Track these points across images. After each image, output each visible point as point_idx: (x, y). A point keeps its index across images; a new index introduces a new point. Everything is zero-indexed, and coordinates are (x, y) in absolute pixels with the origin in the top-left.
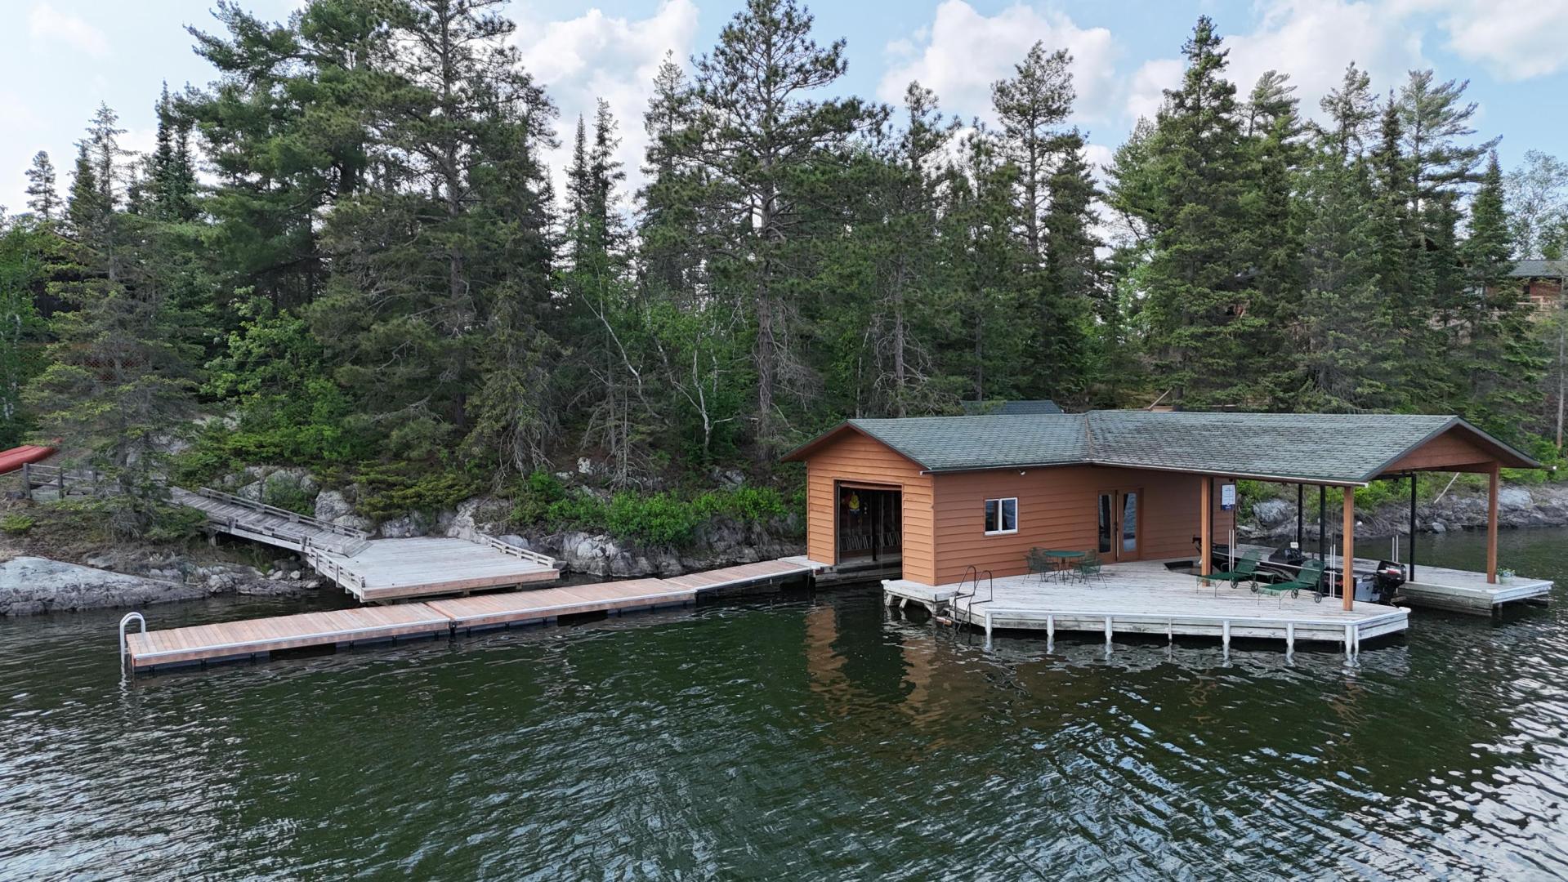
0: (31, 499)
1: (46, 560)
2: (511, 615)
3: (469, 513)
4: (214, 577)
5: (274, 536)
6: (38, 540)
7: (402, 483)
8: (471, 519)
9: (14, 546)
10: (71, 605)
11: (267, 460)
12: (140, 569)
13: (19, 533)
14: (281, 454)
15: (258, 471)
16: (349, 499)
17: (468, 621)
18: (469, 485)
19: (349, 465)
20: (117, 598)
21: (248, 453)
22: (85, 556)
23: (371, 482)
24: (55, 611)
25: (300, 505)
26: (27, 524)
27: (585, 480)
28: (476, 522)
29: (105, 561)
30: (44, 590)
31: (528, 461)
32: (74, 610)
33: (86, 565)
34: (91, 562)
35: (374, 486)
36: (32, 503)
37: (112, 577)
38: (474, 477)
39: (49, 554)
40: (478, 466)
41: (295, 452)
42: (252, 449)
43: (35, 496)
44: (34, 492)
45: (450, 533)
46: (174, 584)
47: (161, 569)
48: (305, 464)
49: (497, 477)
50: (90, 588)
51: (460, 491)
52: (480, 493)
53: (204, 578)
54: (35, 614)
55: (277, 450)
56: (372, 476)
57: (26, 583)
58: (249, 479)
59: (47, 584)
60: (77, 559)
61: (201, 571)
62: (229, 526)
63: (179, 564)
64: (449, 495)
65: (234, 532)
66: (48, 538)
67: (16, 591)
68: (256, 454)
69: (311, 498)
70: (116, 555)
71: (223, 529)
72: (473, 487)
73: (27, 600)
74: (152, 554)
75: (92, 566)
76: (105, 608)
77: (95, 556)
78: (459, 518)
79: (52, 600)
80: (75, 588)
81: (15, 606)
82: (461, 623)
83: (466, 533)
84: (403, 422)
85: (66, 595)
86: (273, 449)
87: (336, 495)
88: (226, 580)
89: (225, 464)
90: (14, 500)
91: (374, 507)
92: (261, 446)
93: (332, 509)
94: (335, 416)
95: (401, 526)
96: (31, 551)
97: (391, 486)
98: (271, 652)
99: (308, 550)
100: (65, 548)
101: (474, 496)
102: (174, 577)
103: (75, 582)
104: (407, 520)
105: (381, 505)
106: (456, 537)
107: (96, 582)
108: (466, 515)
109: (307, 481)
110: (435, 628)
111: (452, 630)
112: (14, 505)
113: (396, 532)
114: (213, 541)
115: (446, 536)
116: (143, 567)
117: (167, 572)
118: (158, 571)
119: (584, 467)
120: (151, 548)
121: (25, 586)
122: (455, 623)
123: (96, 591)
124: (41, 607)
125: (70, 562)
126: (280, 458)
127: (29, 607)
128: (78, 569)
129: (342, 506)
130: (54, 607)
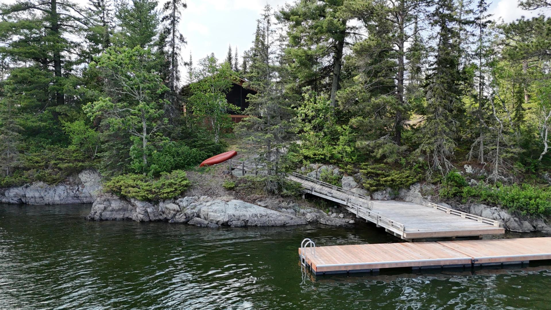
0: (231, 174)
1: (242, 201)
2: (504, 258)
3: (418, 191)
4: (309, 214)
5: (332, 197)
6: (238, 192)
7: (383, 174)
8: (419, 194)
9: (230, 194)
10: (255, 224)
11: (318, 161)
12: (278, 208)
13: (230, 189)
14: (324, 159)
15: (315, 166)
16: (358, 180)
17: (481, 260)
18: (415, 176)
19: (355, 164)
20: (273, 222)
21: (310, 158)
22: (257, 201)
23: (369, 173)
24: (249, 226)
25: (336, 182)
26: (233, 186)
27: (471, 176)
28: (422, 195)
29: (265, 204)
30: (244, 216)
31: (443, 165)
32: (256, 226)
33: (257, 204)
34: (259, 203)
35: (369, 175)
36: (232, 176)
37: (269, 211)
38: (418, 173)
39: (242, 199)
40: (420, 167)
41: (331, 158)
42: (312, 156)
43: (233, 173)
44: (233, 171)
45: (407, 200)
46: (292, 216)
47: (286, 208)
48: (335, 163)
49: (428, 173)
50: (262, 216)
51: (412, 179)
52: (421, 181)
53: (304, 214)
54: (241, 227)
55: (323, 157)
56: (369, 170)
57: (237, 212)
58: (312, 169)
59: (245, 213)
60: (253, 201)
61: (302, 211)
62: (312, 191)
63: (293, 207)
64: (408, 181)
65: (314, 193)
66: (241, 191)
67: (234, 216)
68: (313, 158)
69: (339, 179)
70: (269, 201)
71: (309, 192)
72: (418, 177)
73: (238, 220)
74: (283, 201)
75: (260, 205)
76: (268, 226)
77: (260, 201)
78: (411, 192)
79: (248, 221)
80: (256, 215)
81: (234, 222)
82: (477, 260)
83: (418, 200)
84: (379, 146)
85: (253, 219)
86: (321, 156)
87: (351, 178)
88: (314, 216)
89: (301, 162)
90: (226, 175)
91: (371, 185)
92: (315, 155)
93: (350, 184)
94: (350, 142)
95: (382, 194)
96: (237, 197)
97: (378, 175)
98: (380, 269)
99: (349, 204)
100: (249, 197)
101: (417, 182)
102: (292, 213)
103: (255, 212)
104: (384, 192)
105: (375, 184)
106: (411, 202)
107: (264, 213)
108: (415, 190)
109: (336, 171)
110: (463, 263)
111: (473, 264)
112: (226, 177)
113: (380, 197)
114: (304, 197)
115: (404, 201)
116: (280, 207)
117: (289, 210)
118: (285, 210)
119: (469, 169)
120: (282, 199)
121: (237, 213)
122: (474, 260)
123: (264, 218)
124: (244, 224)
125: (251, 203)
126: (324, 161)
127: (239, 223)
128: (255, 206)
129: (354, 184)
130: (249, 224)
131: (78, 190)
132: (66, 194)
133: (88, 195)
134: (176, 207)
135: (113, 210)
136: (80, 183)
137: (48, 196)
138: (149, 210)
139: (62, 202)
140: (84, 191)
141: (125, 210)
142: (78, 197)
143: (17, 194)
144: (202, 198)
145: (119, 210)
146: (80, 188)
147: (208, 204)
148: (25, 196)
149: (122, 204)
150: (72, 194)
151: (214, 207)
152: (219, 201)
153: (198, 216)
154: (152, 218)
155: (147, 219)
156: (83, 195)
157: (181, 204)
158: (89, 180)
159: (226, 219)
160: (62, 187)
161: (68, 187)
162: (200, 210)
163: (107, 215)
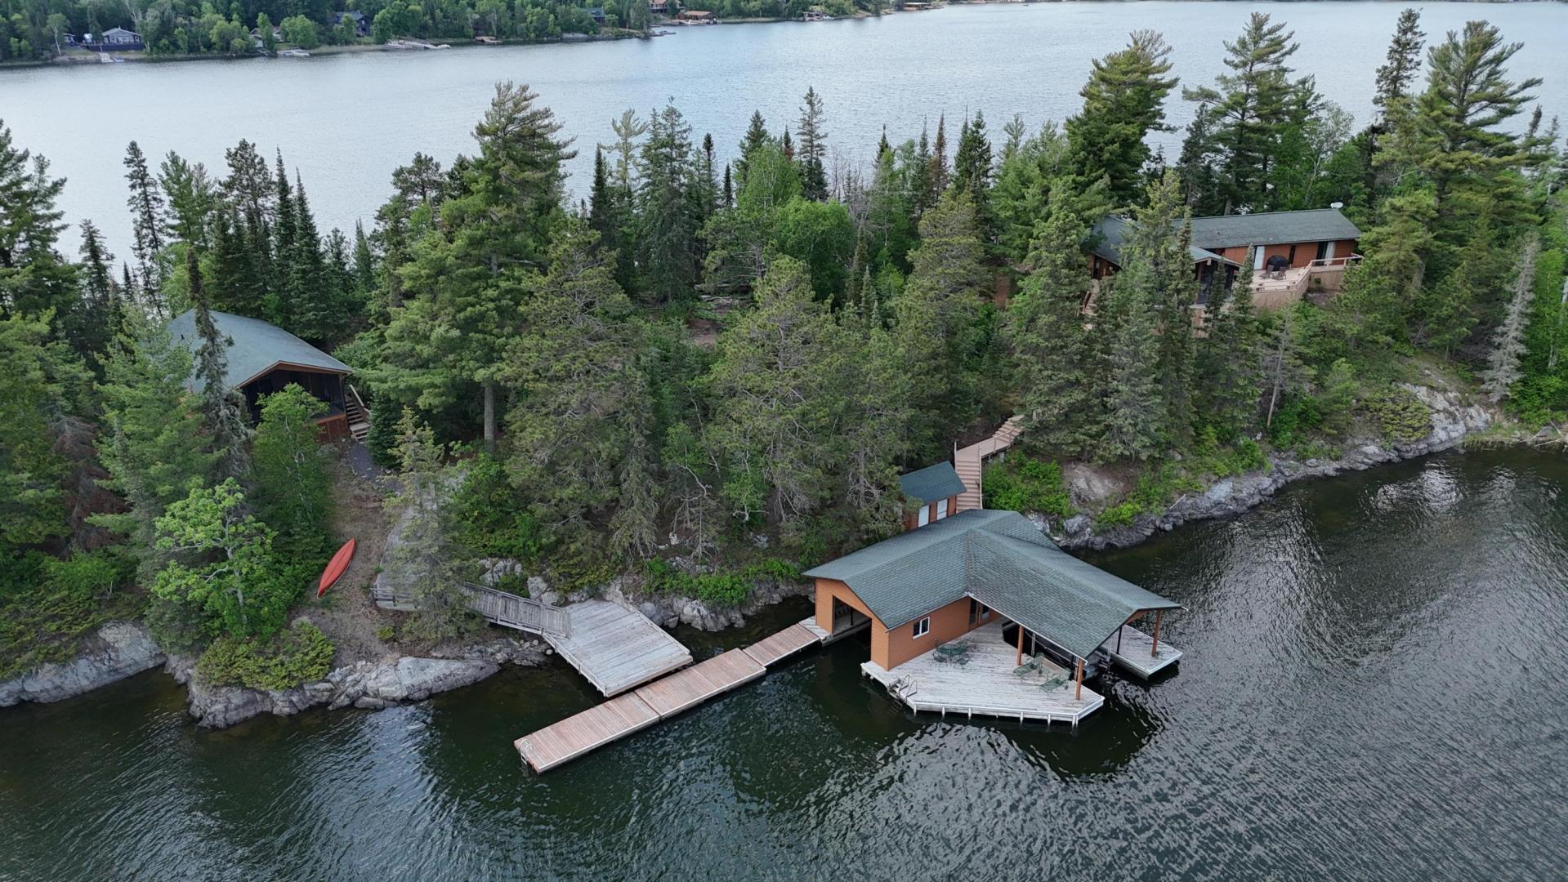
0: (377, 607)
1: (413, 659)
3: (618, 588)
4: (499, 653)
6: (402, 645)
8: (620, 593)
9: (394, 650)
13: (391, 641)
15: (488, 563)
16: (547, 579)
22: (430, 653)
25: (516, 588)
26: (391, 634)
28: (624, 594)
29: (442, 653)
30: (424, 681)
33: (434, 658)
34: (436, 655)
36: (379, 610)
37: (452, 666)
39: (412, 654)
43: (379, 605)
44: (377, 602)
45: (608, 595)
46: (481, 664)
47: (471, 654)
50: (446, 676)
53: (493, 655)
54: (426, 698)
57: (414, 678)
58: (484, 570)
59: (424, 676)
60: (427, 655)
61: (490, 650)
67: (412, 684)
69: (524, 583)
70: (447, 650)
73: (419, 690)
75: (438, 659)
77: (435, 651)
78: (611, 589)
79: (431, 688)
80: (438, 676)
81: (415, 694)
85: (436, 683)
87: (538, 577)
88: (504, 655)
90: (368, 608)
93: (539, 589)
96: (403, 654)
99: (544, 635)
100: (419, 647)
102: (479, 659)
103: (436, 672)
104: (580, 588)
107: (447, 672)
108: (616, 586)
109: (519, 569)
112: (370, 612)
113: (576, 598)
115: (605, 600)
117: (474, 656)
121: (415, 680)
123: (450, 679)
125: (425, 658)
127: (422, 695)
128: (433, 663)
129: (543, 586)
130: (434, 692)
131: (110, 659)
132: (94, 671)
133: (131, 662)
134: (328, 686)
135: (237, 708)
136: (107, 647)
137: (67, 682)
138: (295, 699)
139: (96, 685)
140: (121, 658)
141: (253, 702)
142: (116, 670)
143: (10, 692)
144: (360, 664)
145: (245, 704)
146: (113, 655)
147: (374, 675)
148: (23, 691)
149: (245, 696)
150: (105, 668)
151: (385, 679)
152: (385, 667)
153: (365, 694)
154: (302, 708)
155: (294, 712)
156: (123, 664)
157: (333, 679)
158: (120, 636)
159: (405, 694)
160: (83, 663)
161: (92, 658)
162: (365, 686)
163: (233, 716)
